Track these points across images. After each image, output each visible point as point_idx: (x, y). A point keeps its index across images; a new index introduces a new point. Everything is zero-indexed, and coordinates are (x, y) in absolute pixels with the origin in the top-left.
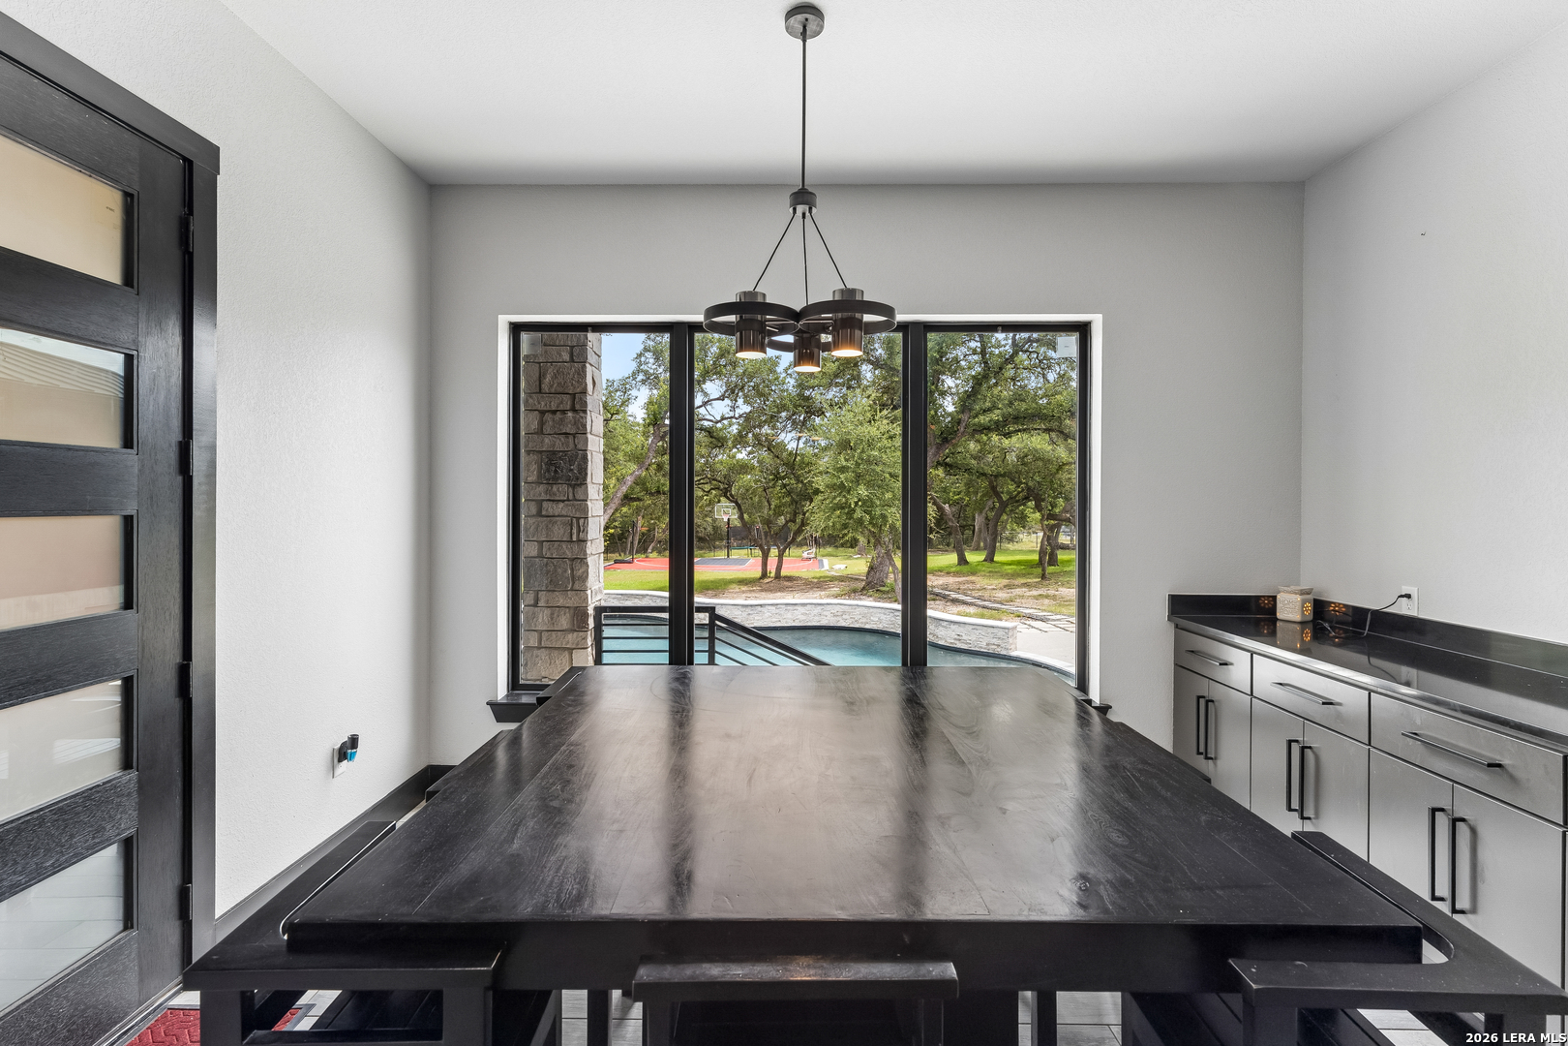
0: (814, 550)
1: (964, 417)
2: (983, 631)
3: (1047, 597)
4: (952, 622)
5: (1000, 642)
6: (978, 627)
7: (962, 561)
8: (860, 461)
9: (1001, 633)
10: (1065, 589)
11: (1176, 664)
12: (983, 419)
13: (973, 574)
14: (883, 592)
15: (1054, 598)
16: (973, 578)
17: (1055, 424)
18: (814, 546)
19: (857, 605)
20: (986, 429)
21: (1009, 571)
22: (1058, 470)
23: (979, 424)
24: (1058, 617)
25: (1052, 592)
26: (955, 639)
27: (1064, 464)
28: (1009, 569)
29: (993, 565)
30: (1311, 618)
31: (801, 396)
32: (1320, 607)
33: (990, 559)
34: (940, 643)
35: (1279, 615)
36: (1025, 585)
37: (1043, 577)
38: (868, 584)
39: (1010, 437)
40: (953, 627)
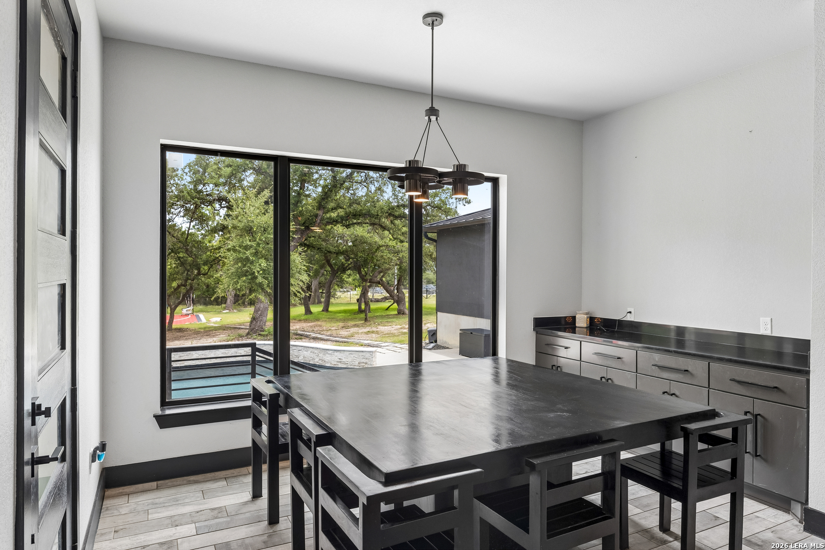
0: (191, 308)
1: (320, 213)
2: (356, 355)
3: (373, 332)
4: (335, 350)
5: (367, 361)
6: (353, 353)
7: (308, 311)
8: (260, 242)
9: (368, 355)
10: (381, 327)
11: (536, 352)
12: (334, 215)
13: (318, 320)
14: (264, 336)
15: (377, 333)
16: (319, 323)
17: (377, 221)
18: (192, 305)
19: (264, 344)
20: (334, 222)
21: (341, 317)
22: (376, 250)
23: (330, 218)
24: (386, 344)
25: (374, 329)
26: (338, 362)
27: (380, 246)
28: (340, 316)
29: (329, 313)
30: (589, 325)
31: (195, 189)
32: (592, 319)
33: (326, 309)
34: (327, 365)
35: (577, 325)
36: (356, 326)
37: (366, 320)
38: (252, 330)
39: (350, 228)
40: (336, 354)
